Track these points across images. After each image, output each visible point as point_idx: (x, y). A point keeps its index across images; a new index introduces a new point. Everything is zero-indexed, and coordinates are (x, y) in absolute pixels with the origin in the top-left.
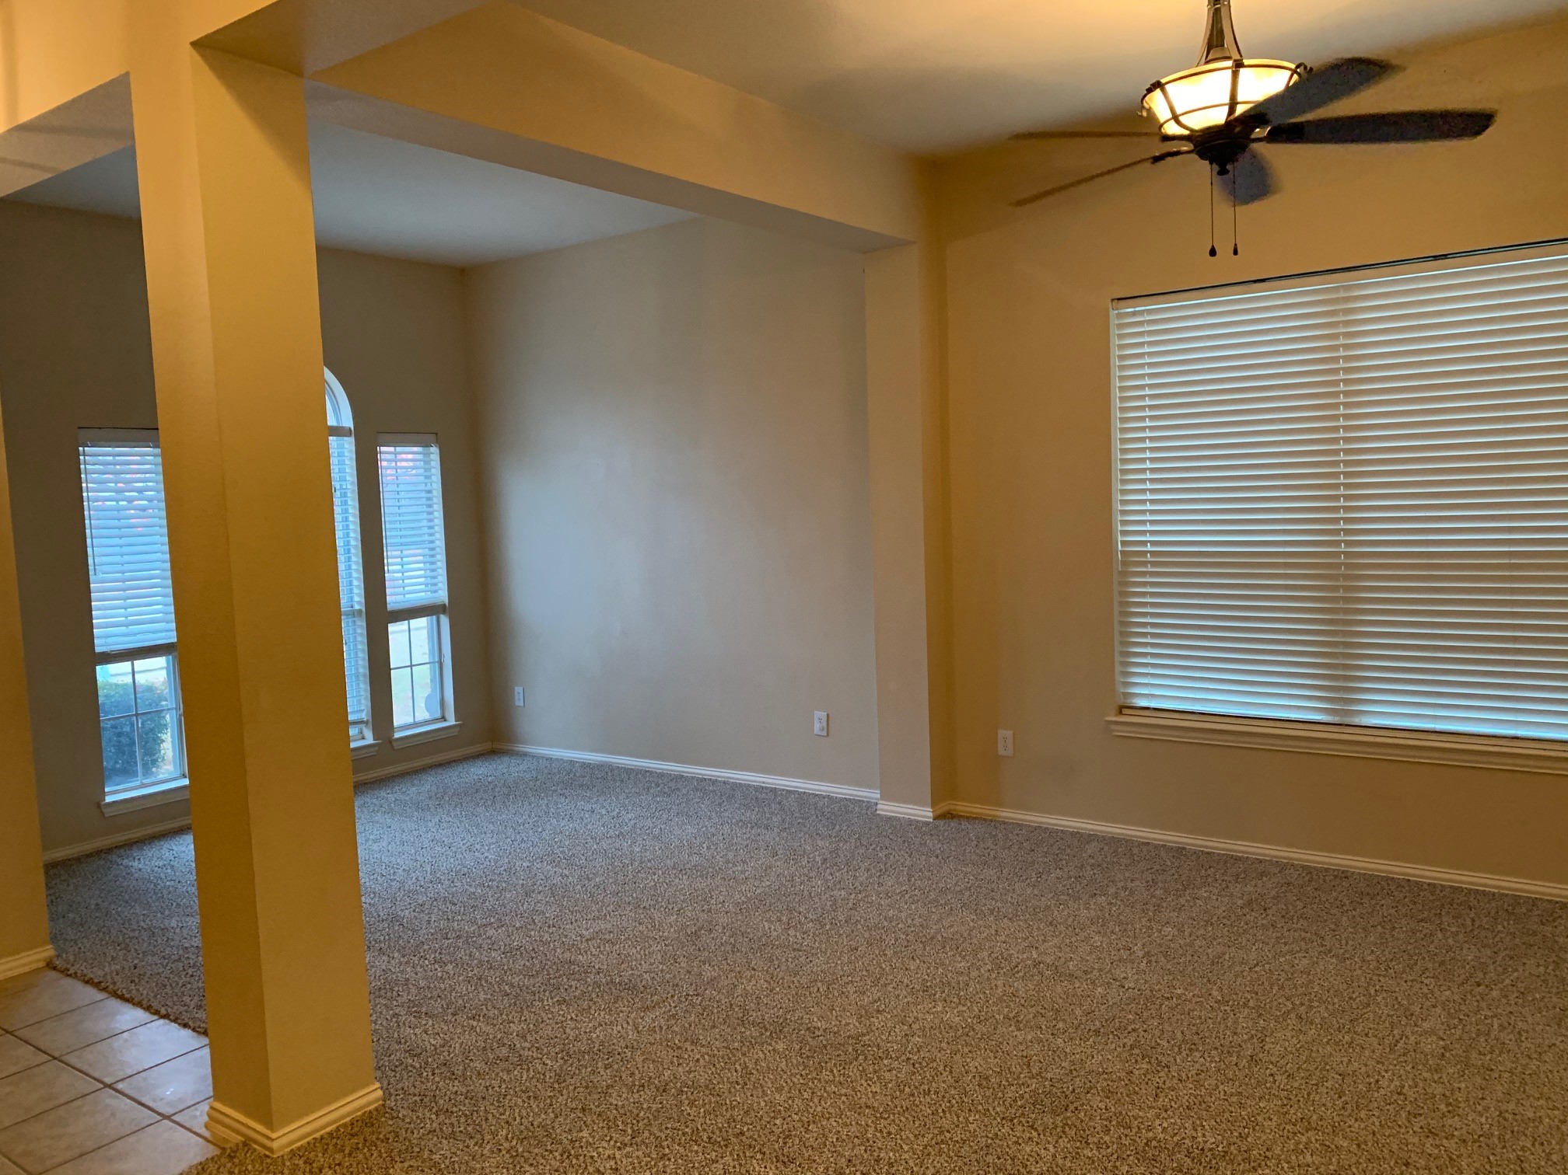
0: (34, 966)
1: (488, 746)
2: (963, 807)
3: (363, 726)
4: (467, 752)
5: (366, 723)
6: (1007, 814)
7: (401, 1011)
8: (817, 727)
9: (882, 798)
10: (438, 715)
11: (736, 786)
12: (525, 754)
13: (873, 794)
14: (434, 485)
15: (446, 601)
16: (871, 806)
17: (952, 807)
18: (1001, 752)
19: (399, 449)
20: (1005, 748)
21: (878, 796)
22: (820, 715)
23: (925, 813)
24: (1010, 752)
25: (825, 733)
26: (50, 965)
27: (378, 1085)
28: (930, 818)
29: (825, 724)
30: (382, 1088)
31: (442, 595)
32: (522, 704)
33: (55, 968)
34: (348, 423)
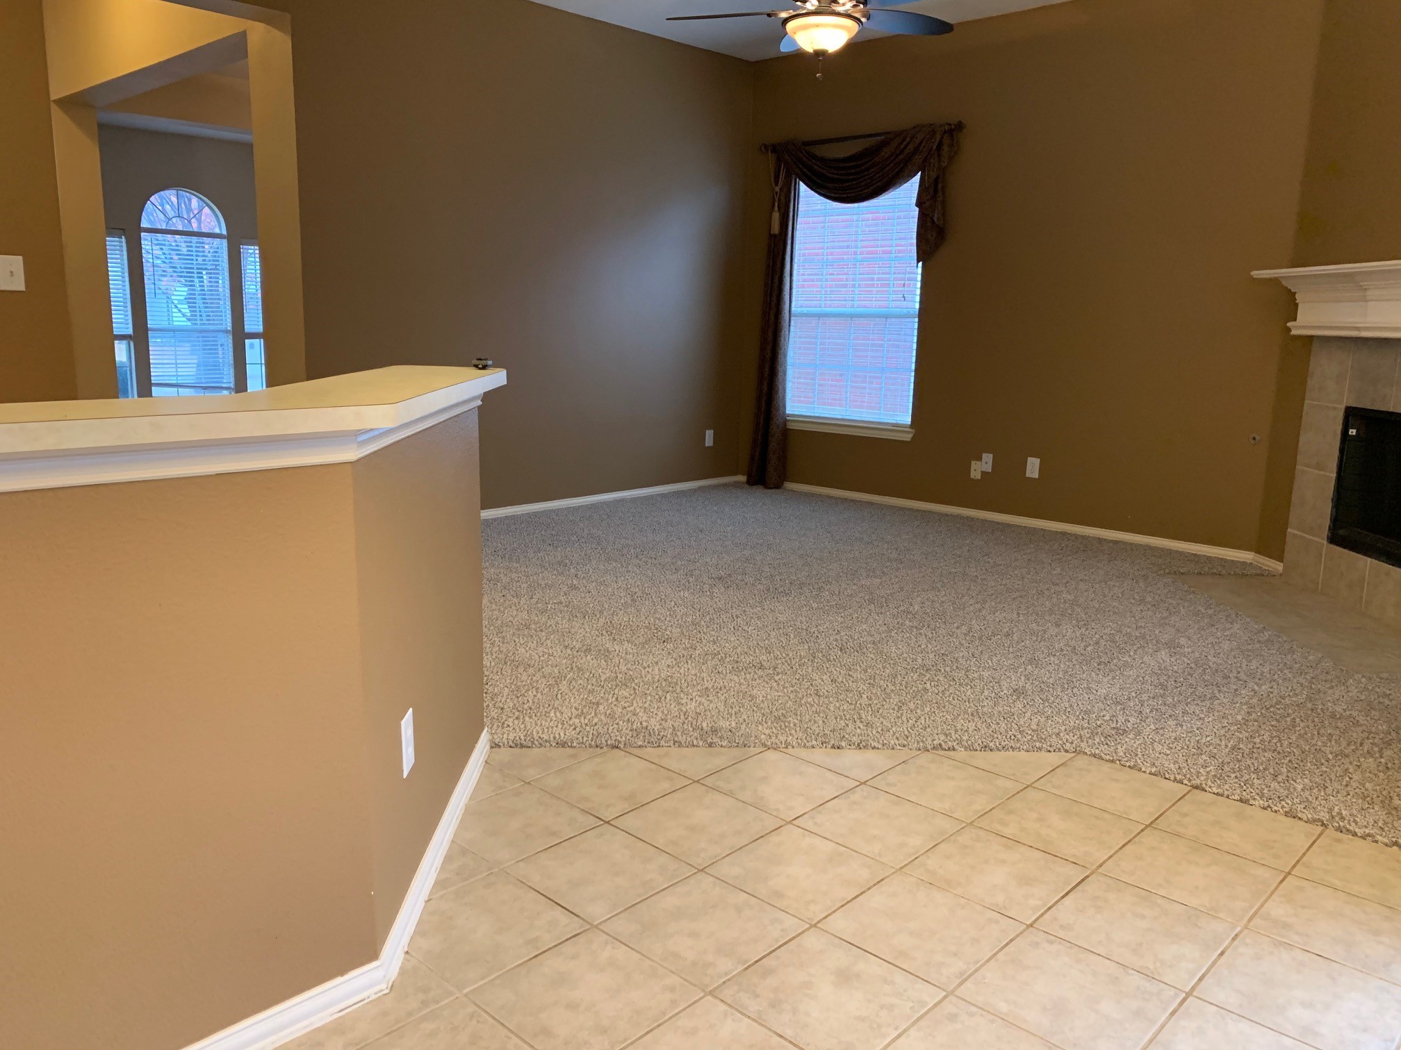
34: (224, 232)
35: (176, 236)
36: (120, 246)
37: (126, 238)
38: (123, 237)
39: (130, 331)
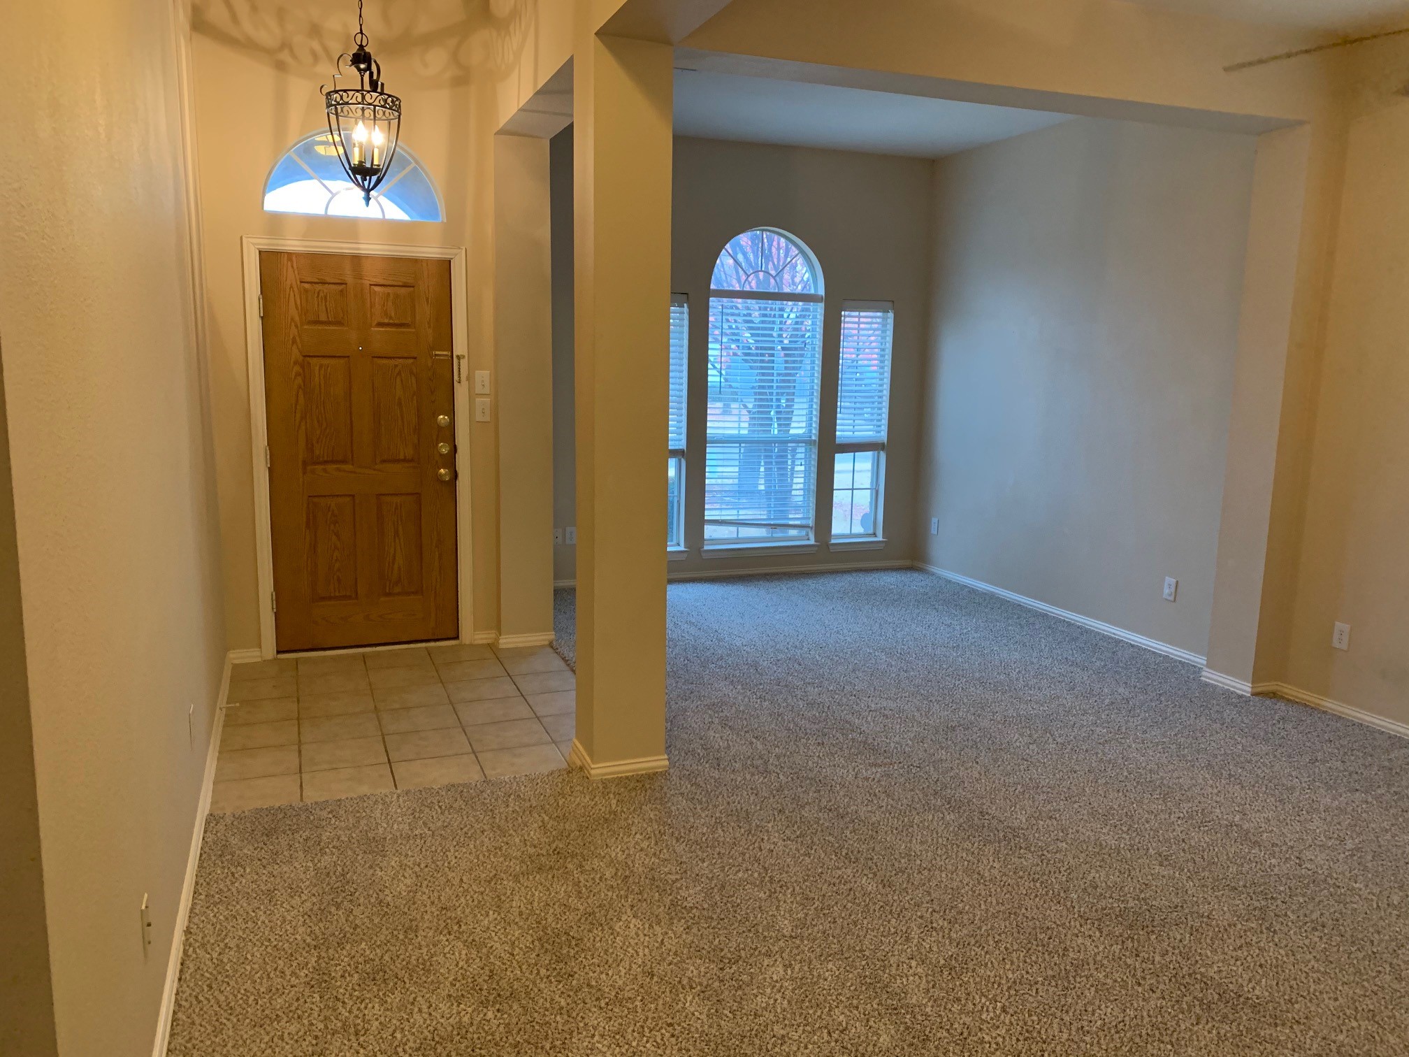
0: (543, 643)
1: (908, 563)
2: (1289, 690)
3: (809, 530)
4: (888, 564)
5: (812, 528)
6: (1330, 704)
7: (717, 721)
8: (1166, 591)
9: (1207, 666)
10: (871, 531)
11: (1084, 631)
12: (933, 574)
13: (1200, 660)
14: (887, 344)
15: (885, 440)
16: (1197, 670)
17: (1279, 688)
18: (1336, 644)
19: (862, 314)
20: (1340, 639)
21: (1205, 662)
22: (1170, 581)
23: (1244, 687)
24: (1344, 646)
25: (1172, 598)
26: (551, 645)
27: (666, 757)
28: (1248, 692)
29: (1173, 590)
30: (669, 759)
31: (883, 436)
32: (936, 533)
33: (552, 647)
34: (821, 292)
35: (749, 301)
36: (680, 320)
37: (689, 307)
38: (685, 305)
39: (682, 445)
